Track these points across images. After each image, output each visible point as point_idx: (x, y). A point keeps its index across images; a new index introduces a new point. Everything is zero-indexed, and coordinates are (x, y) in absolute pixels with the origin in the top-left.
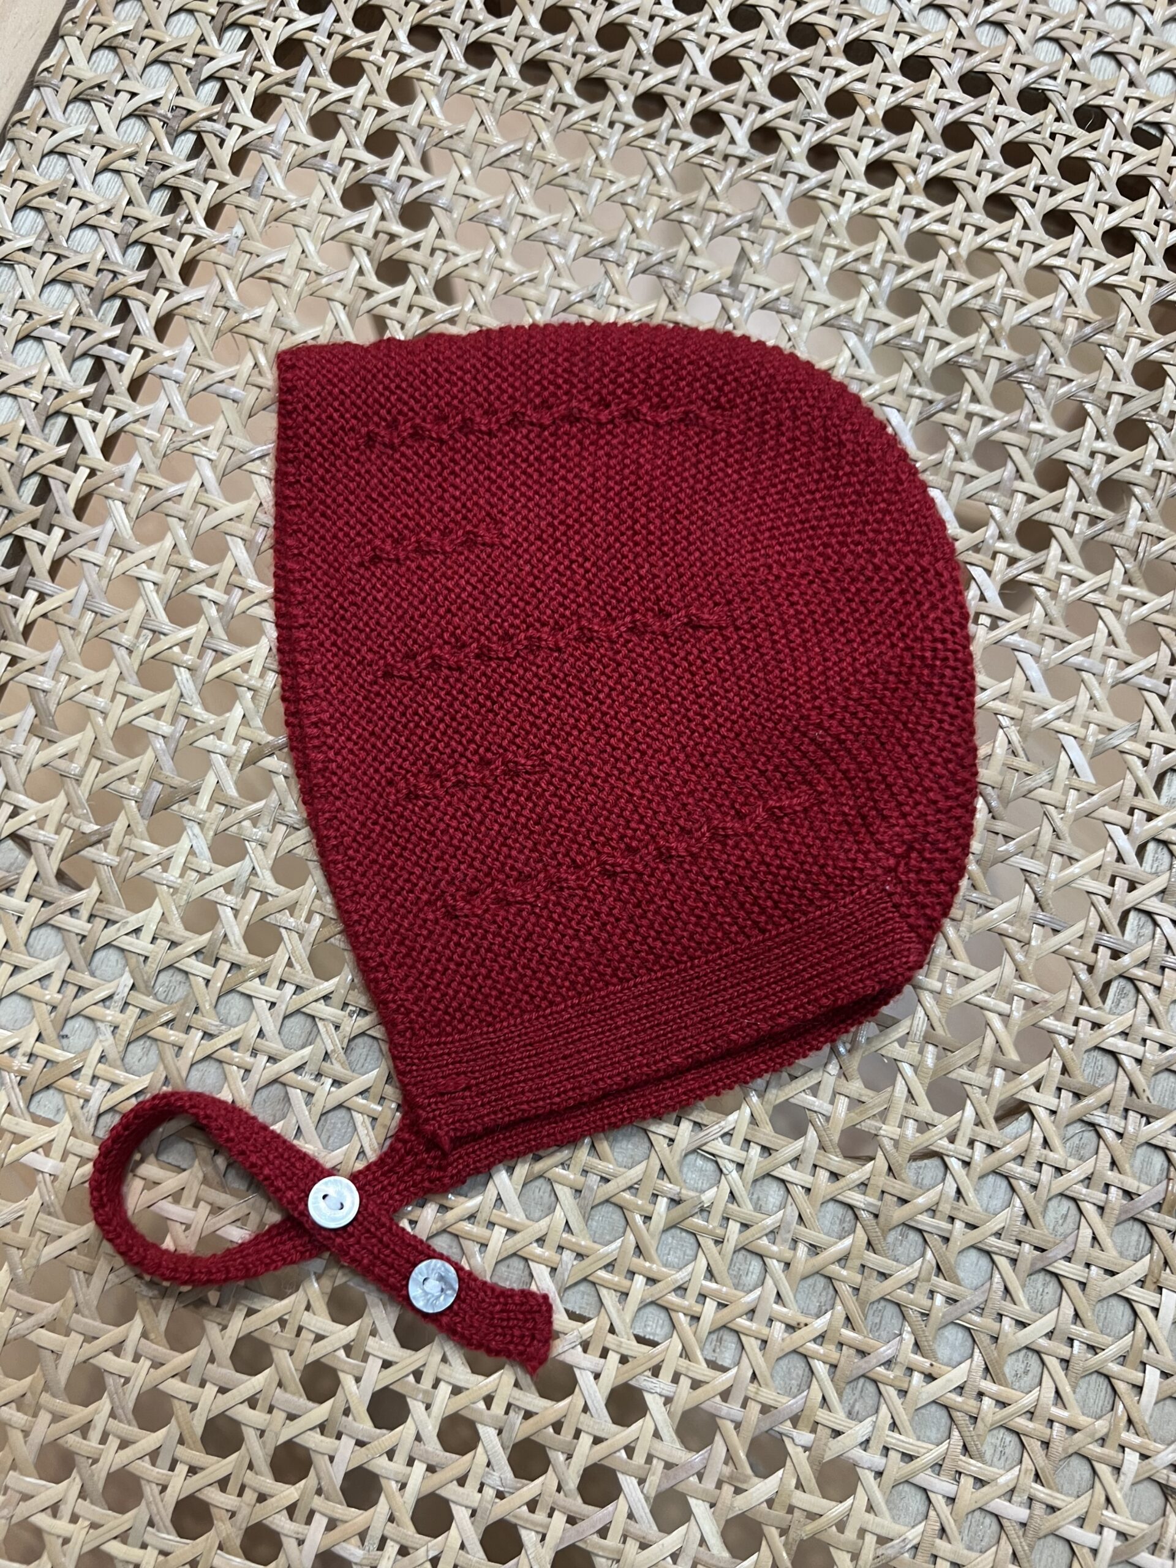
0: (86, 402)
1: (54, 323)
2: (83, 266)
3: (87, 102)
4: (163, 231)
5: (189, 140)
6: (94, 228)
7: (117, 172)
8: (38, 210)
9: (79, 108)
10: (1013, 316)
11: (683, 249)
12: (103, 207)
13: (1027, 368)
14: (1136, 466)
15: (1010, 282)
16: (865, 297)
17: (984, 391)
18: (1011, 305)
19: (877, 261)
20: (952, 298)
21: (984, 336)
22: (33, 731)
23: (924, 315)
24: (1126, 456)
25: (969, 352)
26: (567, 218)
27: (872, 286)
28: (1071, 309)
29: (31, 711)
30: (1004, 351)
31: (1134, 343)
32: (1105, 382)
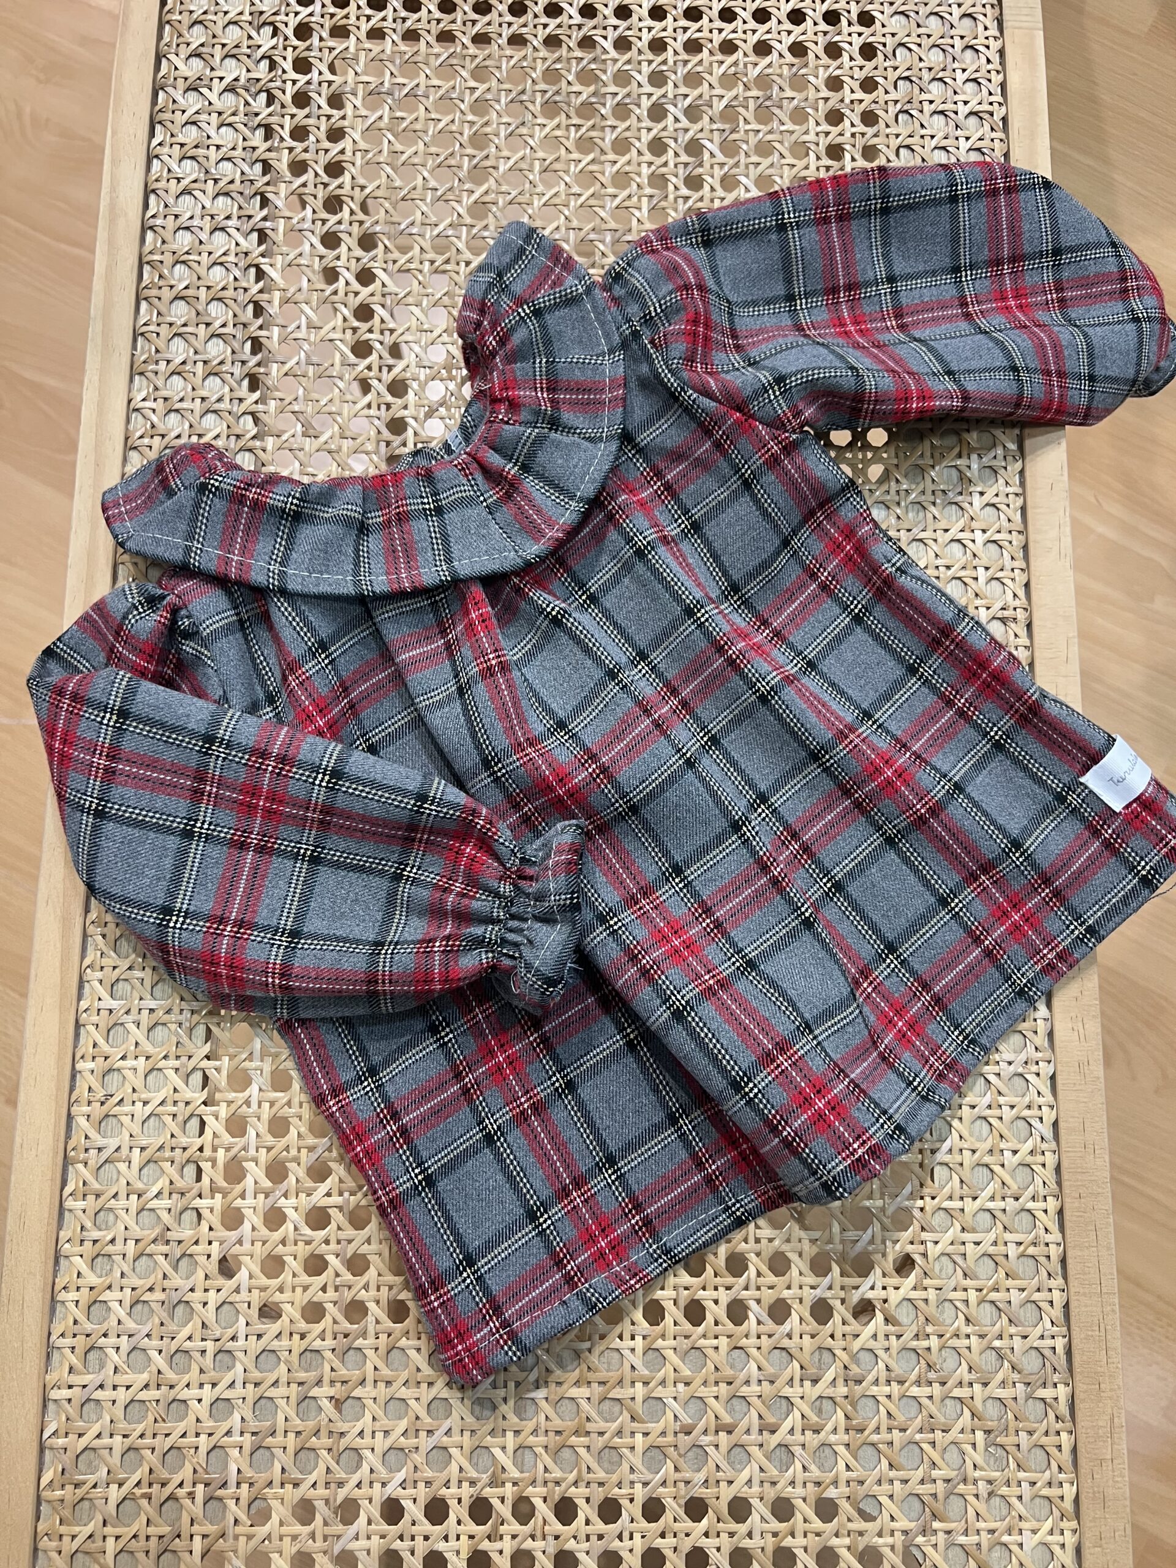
0: (263, 255)
1: (228, 218)
2: (232, 182)
3: (196, 89)
4: (269, 150)
5: (263, 96)
6: (229, 159)
7: (230, 125)
8: (193, 158)
9: (192, 95)
10: (754, 73)
11: (564, 83)
12: (230, 146)
13: (769, 98)
14: (841, 134)
15: (745, 54)
16: (670, 84)
17: (750, 116)
18: (750, 66)
19: (671, 62)
20: (719, 71)
21: (741, 87)
22: (305, 435)
23: (706, 85)
24: (835, 130)
25: (736, 97)
26: (494, 83)
27: (673, 77)
28: (782, 61)
29: (299, 425)
30: (755, 93)
31: (821, 70)
32: (811, 93)
